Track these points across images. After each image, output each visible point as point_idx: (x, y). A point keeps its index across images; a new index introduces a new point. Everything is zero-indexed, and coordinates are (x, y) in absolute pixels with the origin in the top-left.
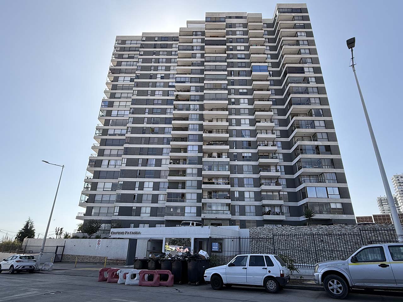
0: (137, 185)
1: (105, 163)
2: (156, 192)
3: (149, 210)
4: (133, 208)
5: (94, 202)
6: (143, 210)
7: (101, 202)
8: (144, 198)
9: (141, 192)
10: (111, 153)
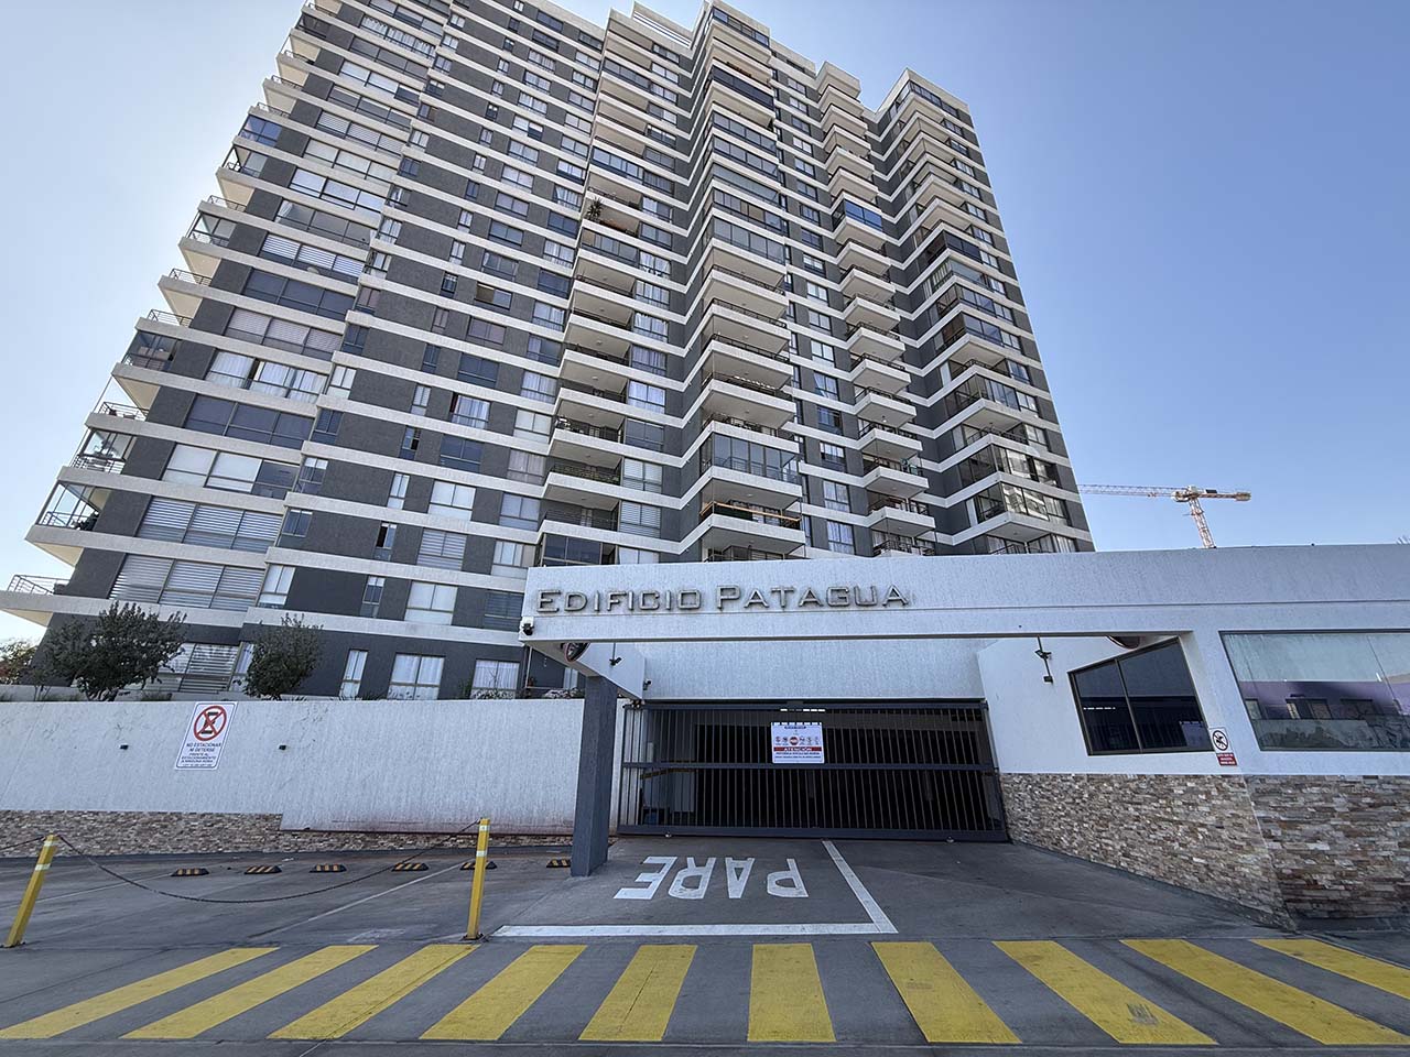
0: (400, 487)
1: (231, 367)
2: (485, 530)
3: (447, 599)
4: (372, 582)
5: (137, 532)
6: (420, 596)
7: (186, 536)
8: (430, 545)
9: (414, 519)
10: (271, 335)
